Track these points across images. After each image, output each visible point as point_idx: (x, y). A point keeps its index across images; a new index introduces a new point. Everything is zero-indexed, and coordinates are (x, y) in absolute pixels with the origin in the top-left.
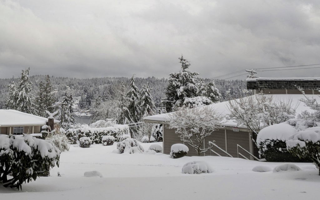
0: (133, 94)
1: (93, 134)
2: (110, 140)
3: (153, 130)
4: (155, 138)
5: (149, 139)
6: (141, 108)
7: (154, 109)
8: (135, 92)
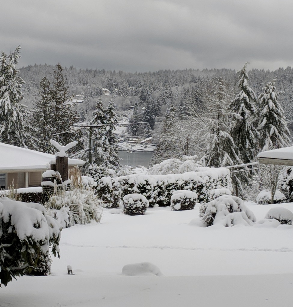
0: (243, 105)
1: (154, 187)
2: (188, 200)
3: (281, 177)
4: (285, 195)
5: (273, 197)
6: (258, 133)
7: (286, 136)
8: (248, 100)
